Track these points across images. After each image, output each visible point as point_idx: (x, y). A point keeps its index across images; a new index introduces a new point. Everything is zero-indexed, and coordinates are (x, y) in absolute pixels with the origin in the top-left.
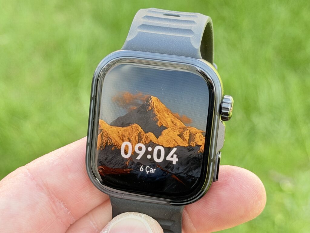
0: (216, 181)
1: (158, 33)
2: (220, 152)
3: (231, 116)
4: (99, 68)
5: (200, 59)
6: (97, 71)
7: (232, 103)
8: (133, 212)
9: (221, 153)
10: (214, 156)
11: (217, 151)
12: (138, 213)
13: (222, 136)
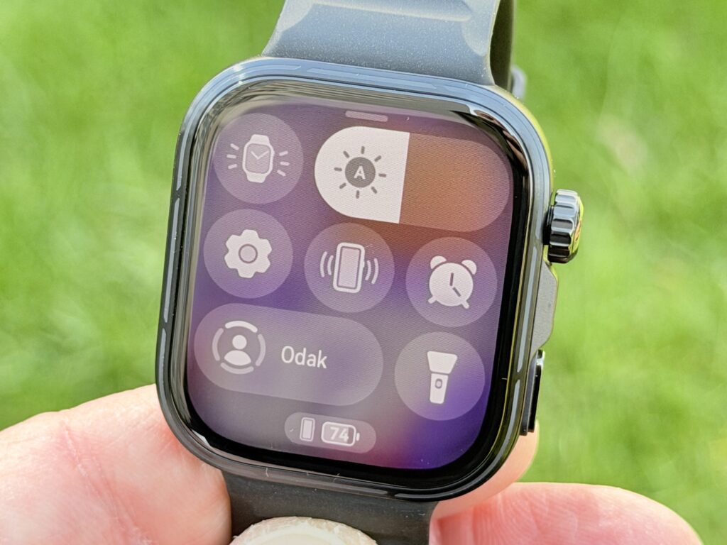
0: (529, 434)
1: (367, 9)
2: (540, 353)
3: (576, 251)
4: (198, 108)
5: (489, 84)
6: (193, 114)
7: (579, 213)
8: (310, 518)
9: (544, 353)
10: (526, 362)
11: (534, 350)
12: (323, 520)
13: (550, 305)
